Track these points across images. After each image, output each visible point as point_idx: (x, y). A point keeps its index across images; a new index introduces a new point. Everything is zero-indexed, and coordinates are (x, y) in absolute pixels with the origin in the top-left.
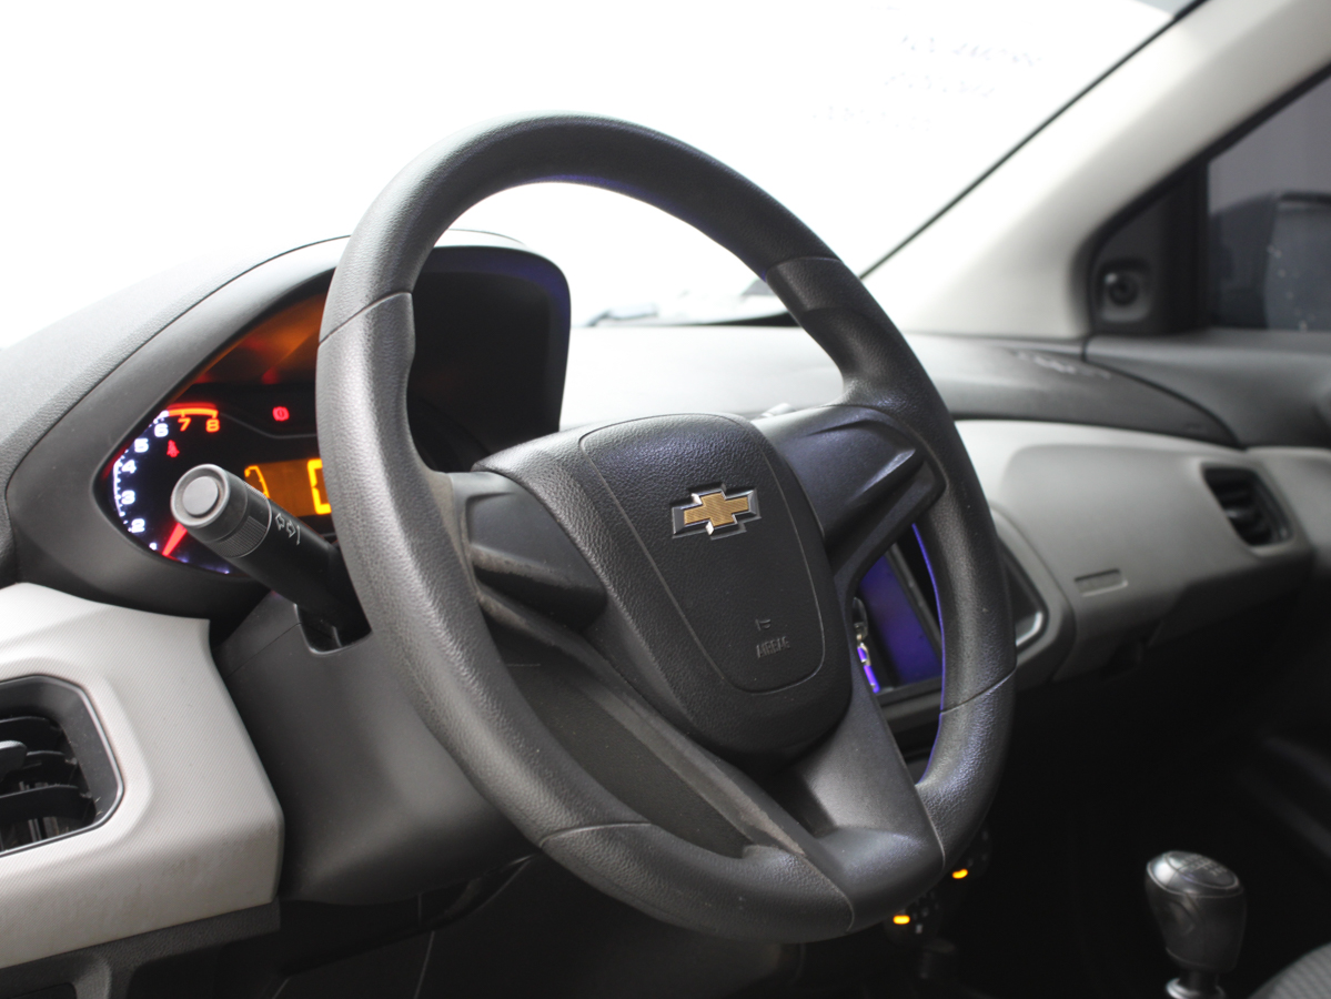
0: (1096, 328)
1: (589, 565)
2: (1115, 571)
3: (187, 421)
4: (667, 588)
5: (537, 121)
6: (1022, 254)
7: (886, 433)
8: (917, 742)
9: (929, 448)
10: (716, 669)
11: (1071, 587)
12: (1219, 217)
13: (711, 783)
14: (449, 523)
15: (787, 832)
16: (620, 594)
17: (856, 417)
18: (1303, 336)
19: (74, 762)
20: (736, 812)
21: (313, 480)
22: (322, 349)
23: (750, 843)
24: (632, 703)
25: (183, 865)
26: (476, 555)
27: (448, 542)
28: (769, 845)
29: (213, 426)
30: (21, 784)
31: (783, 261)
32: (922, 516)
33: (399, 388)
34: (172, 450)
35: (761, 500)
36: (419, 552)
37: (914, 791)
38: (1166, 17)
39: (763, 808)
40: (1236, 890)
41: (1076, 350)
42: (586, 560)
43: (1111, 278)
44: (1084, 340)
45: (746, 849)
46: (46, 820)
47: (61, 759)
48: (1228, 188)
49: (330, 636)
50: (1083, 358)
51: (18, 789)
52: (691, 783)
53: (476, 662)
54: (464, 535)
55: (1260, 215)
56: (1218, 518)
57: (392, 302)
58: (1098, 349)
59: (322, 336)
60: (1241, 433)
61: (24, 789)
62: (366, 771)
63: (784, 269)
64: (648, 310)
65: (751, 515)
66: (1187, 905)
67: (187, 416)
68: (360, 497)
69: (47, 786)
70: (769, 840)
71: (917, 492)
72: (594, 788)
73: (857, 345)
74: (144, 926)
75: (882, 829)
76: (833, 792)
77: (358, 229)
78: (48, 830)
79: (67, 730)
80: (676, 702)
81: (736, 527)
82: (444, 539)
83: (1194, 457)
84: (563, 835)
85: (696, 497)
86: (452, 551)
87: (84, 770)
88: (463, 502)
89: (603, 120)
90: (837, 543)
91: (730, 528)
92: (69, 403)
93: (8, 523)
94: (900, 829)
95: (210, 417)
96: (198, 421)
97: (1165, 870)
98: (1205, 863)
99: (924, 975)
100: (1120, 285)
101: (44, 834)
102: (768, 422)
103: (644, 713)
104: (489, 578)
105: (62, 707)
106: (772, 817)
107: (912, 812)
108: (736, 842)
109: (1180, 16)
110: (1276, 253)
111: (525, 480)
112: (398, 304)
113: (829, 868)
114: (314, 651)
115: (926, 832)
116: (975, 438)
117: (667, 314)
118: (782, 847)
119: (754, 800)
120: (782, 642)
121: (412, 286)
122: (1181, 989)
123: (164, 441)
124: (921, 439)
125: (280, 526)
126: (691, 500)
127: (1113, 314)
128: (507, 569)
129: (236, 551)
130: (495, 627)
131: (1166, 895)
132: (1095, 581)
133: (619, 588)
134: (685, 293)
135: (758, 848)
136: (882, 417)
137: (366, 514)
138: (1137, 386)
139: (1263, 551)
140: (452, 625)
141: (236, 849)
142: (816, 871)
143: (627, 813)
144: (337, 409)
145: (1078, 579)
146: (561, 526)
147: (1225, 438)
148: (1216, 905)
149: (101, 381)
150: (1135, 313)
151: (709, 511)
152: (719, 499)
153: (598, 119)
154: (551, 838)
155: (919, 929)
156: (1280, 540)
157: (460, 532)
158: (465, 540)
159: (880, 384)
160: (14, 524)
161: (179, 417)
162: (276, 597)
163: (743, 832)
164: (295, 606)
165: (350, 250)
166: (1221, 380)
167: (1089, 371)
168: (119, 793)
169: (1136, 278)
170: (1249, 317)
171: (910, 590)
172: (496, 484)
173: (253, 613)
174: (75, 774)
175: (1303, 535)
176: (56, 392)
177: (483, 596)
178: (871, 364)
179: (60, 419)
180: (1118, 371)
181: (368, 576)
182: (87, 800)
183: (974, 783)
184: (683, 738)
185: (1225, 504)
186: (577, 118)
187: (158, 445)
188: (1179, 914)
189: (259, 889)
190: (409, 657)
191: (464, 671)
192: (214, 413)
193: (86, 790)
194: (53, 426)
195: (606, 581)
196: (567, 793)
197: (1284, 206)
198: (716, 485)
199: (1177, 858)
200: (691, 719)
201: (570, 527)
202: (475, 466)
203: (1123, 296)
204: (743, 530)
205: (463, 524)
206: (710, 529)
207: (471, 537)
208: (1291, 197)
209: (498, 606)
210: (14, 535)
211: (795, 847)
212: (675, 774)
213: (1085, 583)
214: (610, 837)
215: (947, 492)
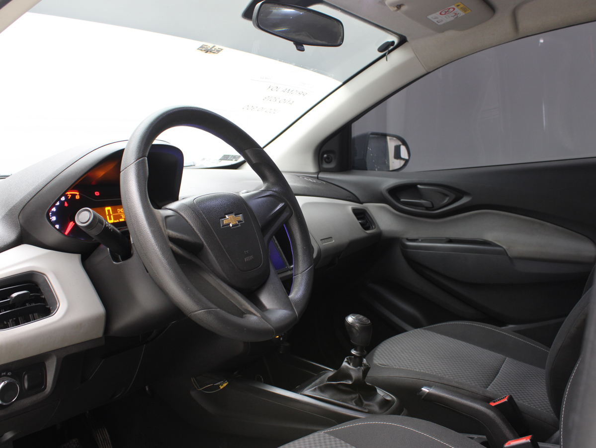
0: (321, 170)
1: (198, 236)
2: (331, 237)
3: (70, 196)
4: (220, 242)
5: (180, 108)
6: (300, 149)
7: (276, 198)
8: (288, 284)
9: (288, 202)
10: (234, 265)
11: (320, 242)
12: (354, 138)
13: (234, 297)
14: (161, 224)
15: (256, 310)
16: (207, 244)
17: (268, 193)
18: (377, 172)
19: (43, 297)
20: (241, 305)
21: (107, 213)
22: (121, 174)
23: (245, 314)
24: (211, 275)
25: (77, 326)
26: (168, 233)
27: (161, 229)
28: (251, 314)
29: (78, 197)
30: (27, 304)
31: (246, 149)
32: (287, 222)
33: (145, 185)
34: (66, 204)
35: (244, 217)
36: (153, 232)
37: (288, 298)
38: (341, 83)
39: (249, 304)
40: (369, 324)
41: (316, 176)
42: (197, 234)
43: (325, 156)
44: (318, 173)
45: (244, 316)
46: (34, 314)
47: (40, 296)
48: (357, 131)
49: (118, 258)
50: (318, 178)
51: (26, 305)
52: (228, 297)
53: (170, 263)
54: (165, 227)
55: (365, 138)
56: (357, 222)
57: (142, 160)
58: (321, 175)
59: (121, 170)
60: (361, 199)
61: (28, 305)
62: (130, 297)
63: (247, 151)
64: (192, 164)
65: (242, 221)
66: (357, 328)
67: (70, 194)
68: (136, 217)
69: (34, 304)
70: (251, 313)
71: (285, 215)
72: (204, 299)
73: (267, 173)
74: (66, 345)
75: (280, 309)
76: (265, 299)
77: (131, 138)
78: (35, 318)
79: (41, 287)
80: (224, 274)
81: (238, 225)
82: (160, 228)
83: (350, 206)
84: (196, 313)
85: (227, 216)
86: (163, 232)
87: (46, 299)
88: (164, 218)
89: (198, 108)
90: (264, 229)
91: (236, 225)
92: (38, 190)
93: (19, 226)
94: (285, 309)
95: (77, 195)
96: (73, 196)
97: (350, 319)
98: (361, 317)
99: (281, 352)
100: (328, 158)
101: (35, 319)
102: (243, 194)
103: (215, 278)
104: (172, 240)
105: (40, 281)
106: (252, 307)
107: (288, 304)
108: (242, 313)
109: (344, 83)
110: (369, 149)
111: (179, 212)
112: (143, 161)
113: (267, 320)
114: (114, 263)
115: (292, 309)
116: (301, 200)
117: (198, 165)
118: (254, 315)
119: (247, 302)
120: (252, 257)
121: (147, 155)
122: (355, 351)
123: (64, 201)
124: (286, 200)
125: (107, 226)
126: (225, 217)
127: (326, 166)
128: (177, 237)
129: (94, 233)
130: (175, 254)
131: (351, 326)
132: (326, 240)
133: (207, 242)
134: (204, 159)
135: (248, 315)
136: (275, 194)
137: (137, 221)
138: (333, 186)
139: (368, 232)
140: (163, 253)
141: (94, 321)
142: (264, 321)
143: (213, 306)
144: (127, 191)
145: (321, 240)
146: (190, 224)
147: (358, 201)
148: (364, 328)
149: (48, 183)
150: (332, 165)
151: (230, 220)
152: (233, 217)
153: (196, 108)
154: (192, 314)
155: (281, 339)
156: (373, 229)
157: (164, 227)
158: (165, 229)
159: (274, 184)
160: (21, 226)
161: (68, 194)
162: (102, 246)
163: (243, 311)
164: (108, 249)
165: (128, 145)
166: (356, 184)
167: (320, 182)
168: (58, 306)
169: (332, 155)
170: (362, 167)
171: (276, 244)
172: (169, 213)
173: (94, 252)
174: (44, 300)
175: (379, 227)
176: (34, 187)
177: (171, 245)
178: (271, 179)
179: (35, 195)
180: (328, 182)
181: (138, 239)
182: (48, 308)
183: (304, 296)
184: (226, 285)
185: (358, 219)
186: (190, 107)
187: (62, 203)
188: (354, 331)
189: (99, 333)
190: (151, 262)
191: (167, 266)
192: (78, 193)
193: (47, 305)
194: (33, 197)
195: (203, 240)
196: (197, 301)
197: (371, 136)
198: (232, 213)
199: (354, 316)
200: (228, 279)
201: (192, 225)
202: (163, 208)
203: (329, 161)
204: (240, 226)
205: (164, 224)
206: (231, 225)
207: (167, 228)
208: (372, 134)
209: (175, 248)
210: (21, 230)
211: (258, 315)
212: (224, 295)
213: (323, 241)
214: (209, 313)
215: (293, 215)
